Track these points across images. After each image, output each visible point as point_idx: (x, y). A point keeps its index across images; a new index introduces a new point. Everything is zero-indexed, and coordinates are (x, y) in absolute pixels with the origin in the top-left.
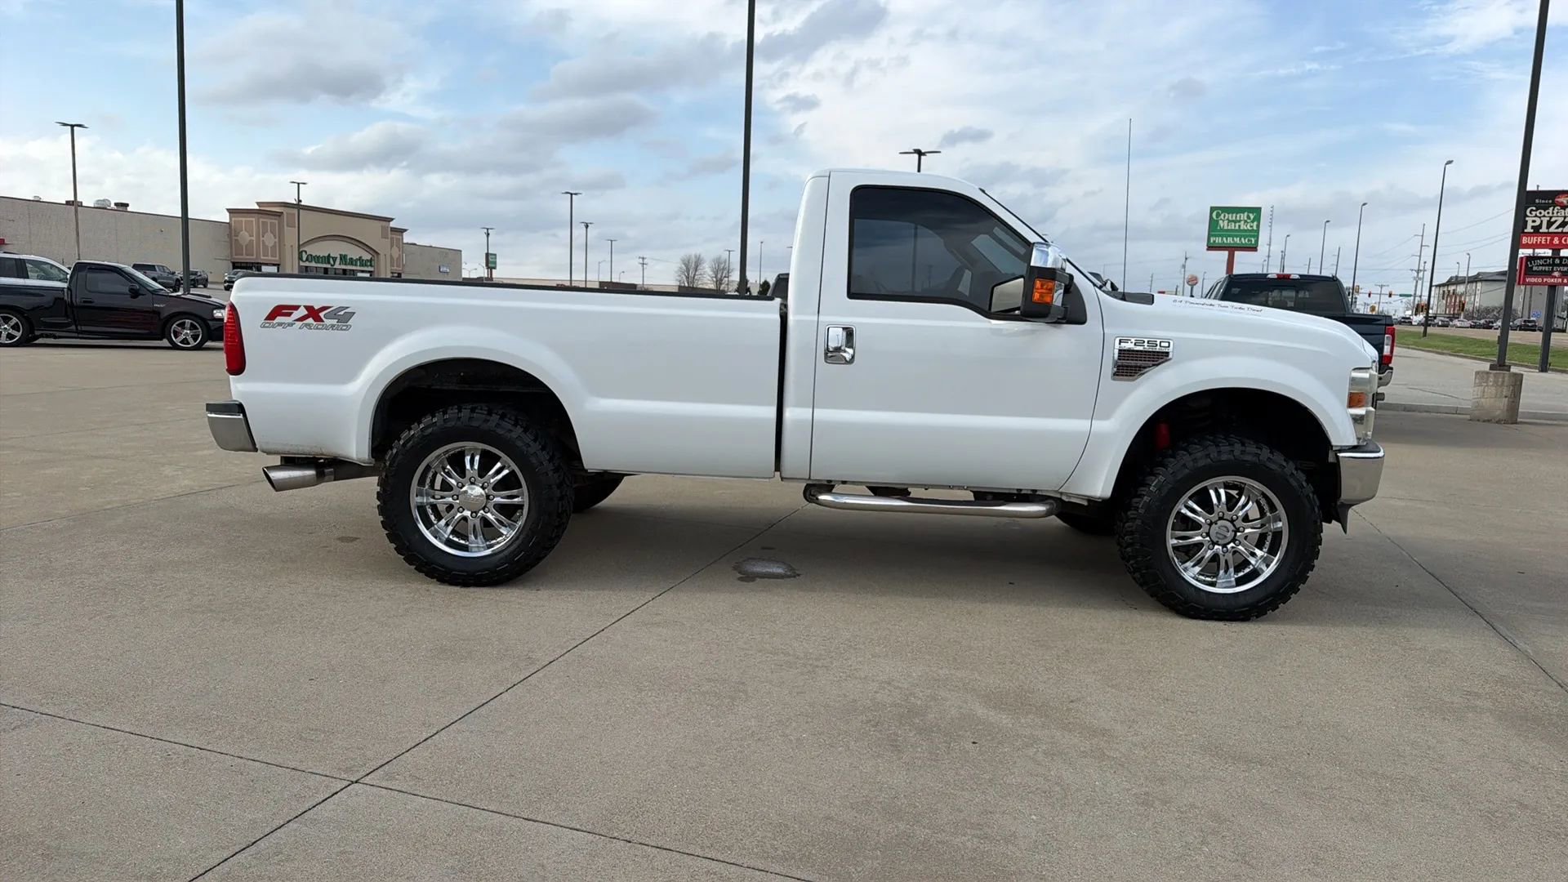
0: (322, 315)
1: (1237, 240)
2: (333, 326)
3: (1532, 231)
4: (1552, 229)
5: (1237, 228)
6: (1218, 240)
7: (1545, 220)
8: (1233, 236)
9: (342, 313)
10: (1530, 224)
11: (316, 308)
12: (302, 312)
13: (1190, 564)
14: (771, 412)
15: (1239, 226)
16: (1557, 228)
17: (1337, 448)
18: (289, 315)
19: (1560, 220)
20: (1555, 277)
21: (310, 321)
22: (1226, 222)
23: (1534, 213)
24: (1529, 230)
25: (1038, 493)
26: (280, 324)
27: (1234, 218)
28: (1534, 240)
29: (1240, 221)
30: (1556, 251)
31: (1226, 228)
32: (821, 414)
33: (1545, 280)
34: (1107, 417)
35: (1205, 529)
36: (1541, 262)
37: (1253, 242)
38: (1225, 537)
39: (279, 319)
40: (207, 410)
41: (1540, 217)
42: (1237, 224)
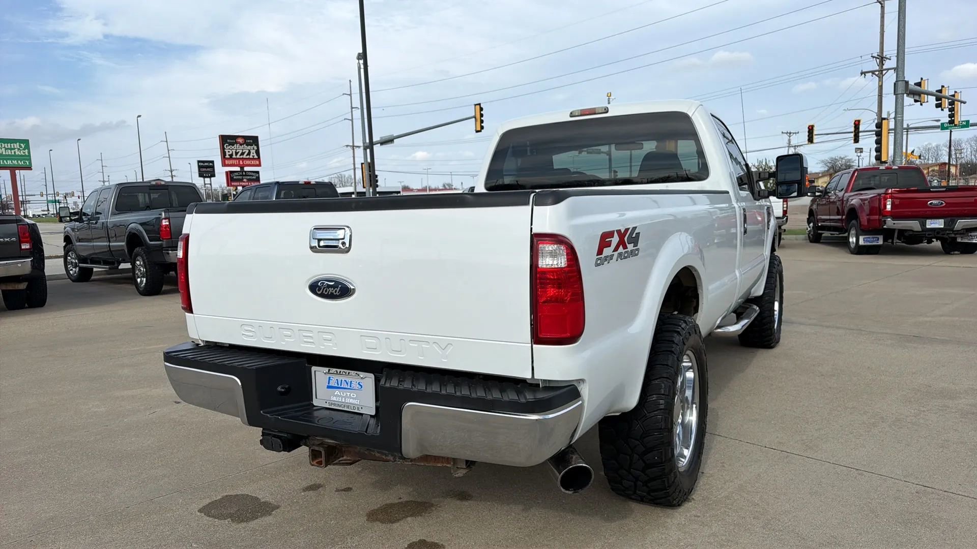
1: (15, 162)
3: (229, 157)
4: (238, 156)
5: (13, 153)
6: (1, 162)
7: (234, 151)
8: (12, 160)
9: (634, 236)
10: (227, 154)
11: (623, 232)
12: (616, 238)
15: (15, 152)
16: (240, 155)
19: (241, 151)
20: (244, 182)
22: (3, 149)
23: (228, 147)
24: (227, 156)
27: (9, 147)
28: (231, 162)
29: (14, 149)
30: (242, 168)
31: (4, 153)
33: (241, 183)
36: (237, 174)
37: (28, 164)
39: (605, 252)
41: (231, 150)
42: (13, 151)
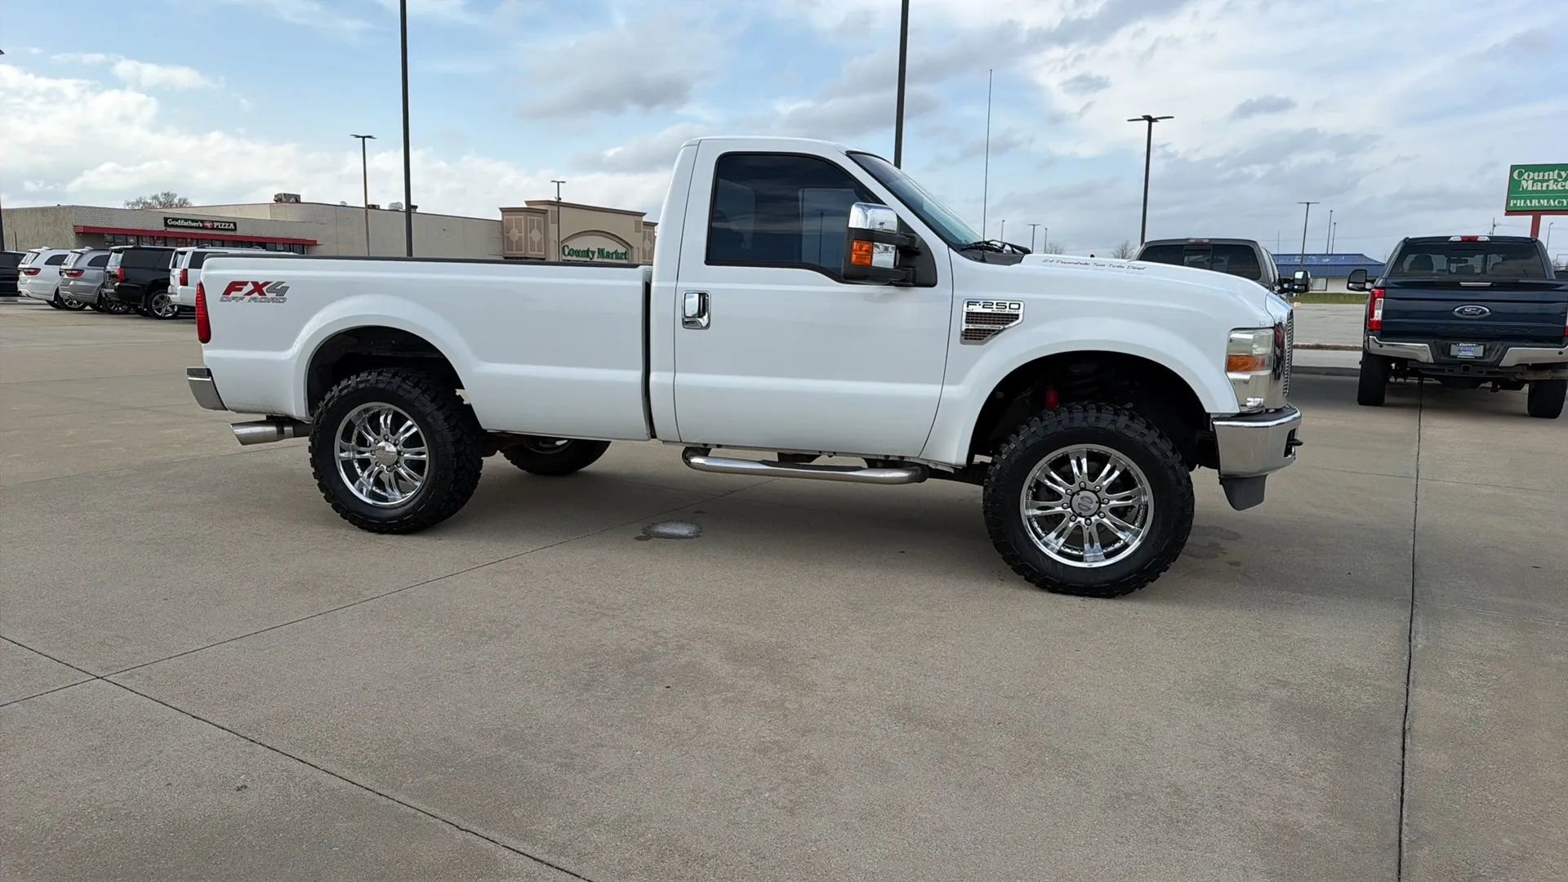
0: (264, 289)
1: (1544, 202)
2: (273, 299)
5: (1544, 188)
6: (1520, 203)
8: (1540, 198)
9: (279, 287)
11: (260, 283)
12: (250, 287)
13: (1053, 535)
14: (637, 375)
15: (1548, 186)
17: (1215, 416)
18: (240, 290)
21: (256, 295)
22: (1530, 182)
25: (905, 460)
26: (234, 298)
27: (1541, 178)
29: (1548, 180)
31: (1530, 188)
32: (683, 378)
34: (956, 382)
35: (1066, 499)
37: (1565, 204)
38: (1089, 509)
39: (233, 294)
40: (188, 374)
42: (1545, 184)
